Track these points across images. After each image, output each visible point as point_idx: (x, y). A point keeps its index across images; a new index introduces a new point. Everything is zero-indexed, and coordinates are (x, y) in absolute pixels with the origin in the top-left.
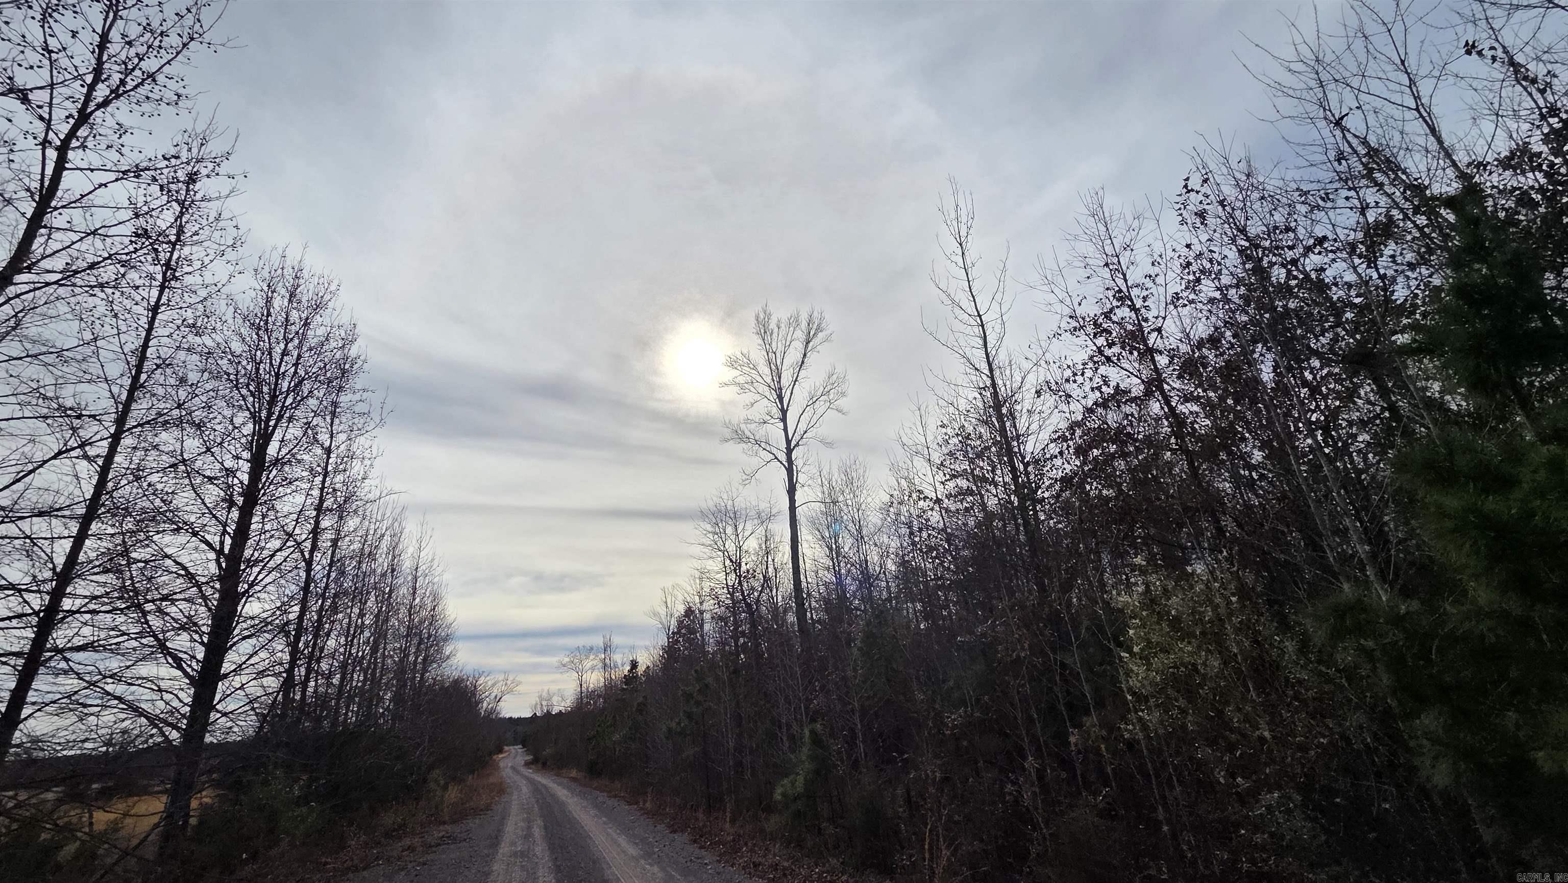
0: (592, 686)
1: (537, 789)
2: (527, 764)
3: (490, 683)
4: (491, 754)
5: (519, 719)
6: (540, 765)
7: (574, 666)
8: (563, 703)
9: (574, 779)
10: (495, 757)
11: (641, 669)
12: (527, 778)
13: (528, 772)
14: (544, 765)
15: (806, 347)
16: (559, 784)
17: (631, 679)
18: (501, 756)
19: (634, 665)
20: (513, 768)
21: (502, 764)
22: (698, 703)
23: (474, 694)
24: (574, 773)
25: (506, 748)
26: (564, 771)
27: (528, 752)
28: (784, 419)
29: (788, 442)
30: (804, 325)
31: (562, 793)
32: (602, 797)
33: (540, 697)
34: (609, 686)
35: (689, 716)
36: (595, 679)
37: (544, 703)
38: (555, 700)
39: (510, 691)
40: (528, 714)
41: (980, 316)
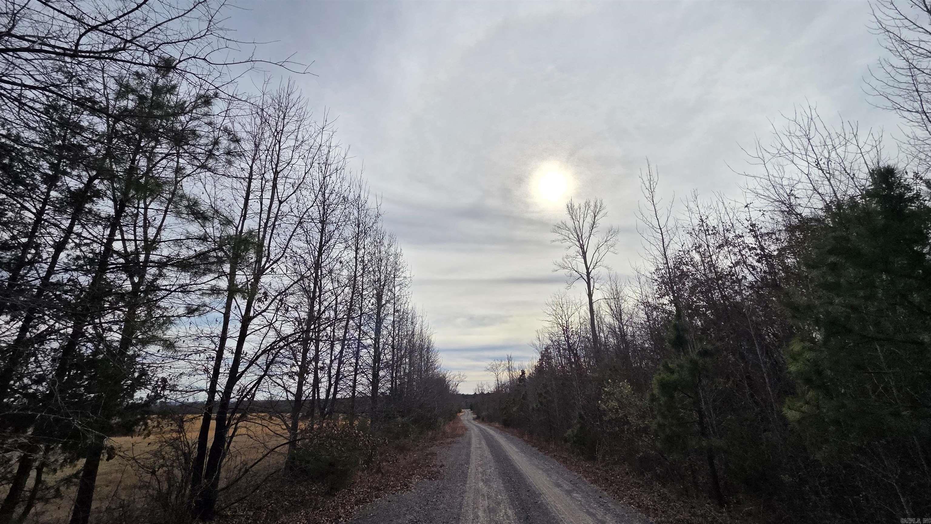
0: (503, 381)
1: (481, 430)
2: (474, 419)
3: (452, 376)
4: (456, 413)
5: (468, 395)
6: (481, 420)
7: (493, 369)
8: (489, 387)
9: (497, 428)
10: (458, 414)
11: (527, 375)
12: (477, 426)
13: (476, 423)
14: (483, 420)
15: (595, 219)
16: (491, 429)
17: (522, 378)
18: (461, 414)
19: (523, 373)
20: (468, 420)
21: (462, 418)
22: (545, 398)
23: (445, 381)
24: (497, 425)
25: (463, 410)
26: (493, 423)
27: (474, 413)
28: (585, 258)
29: (587, 269)
30: (592, 208)
31: (492, 432)
32: (509, 435)
33: (478, 385)
34: (512, 381)
35: (541, 403)
36: (505, 377)
37: (480, 389)
38: (485, 387)
39: (462, 381)
40: (472, 393)
41: (661, 229)
